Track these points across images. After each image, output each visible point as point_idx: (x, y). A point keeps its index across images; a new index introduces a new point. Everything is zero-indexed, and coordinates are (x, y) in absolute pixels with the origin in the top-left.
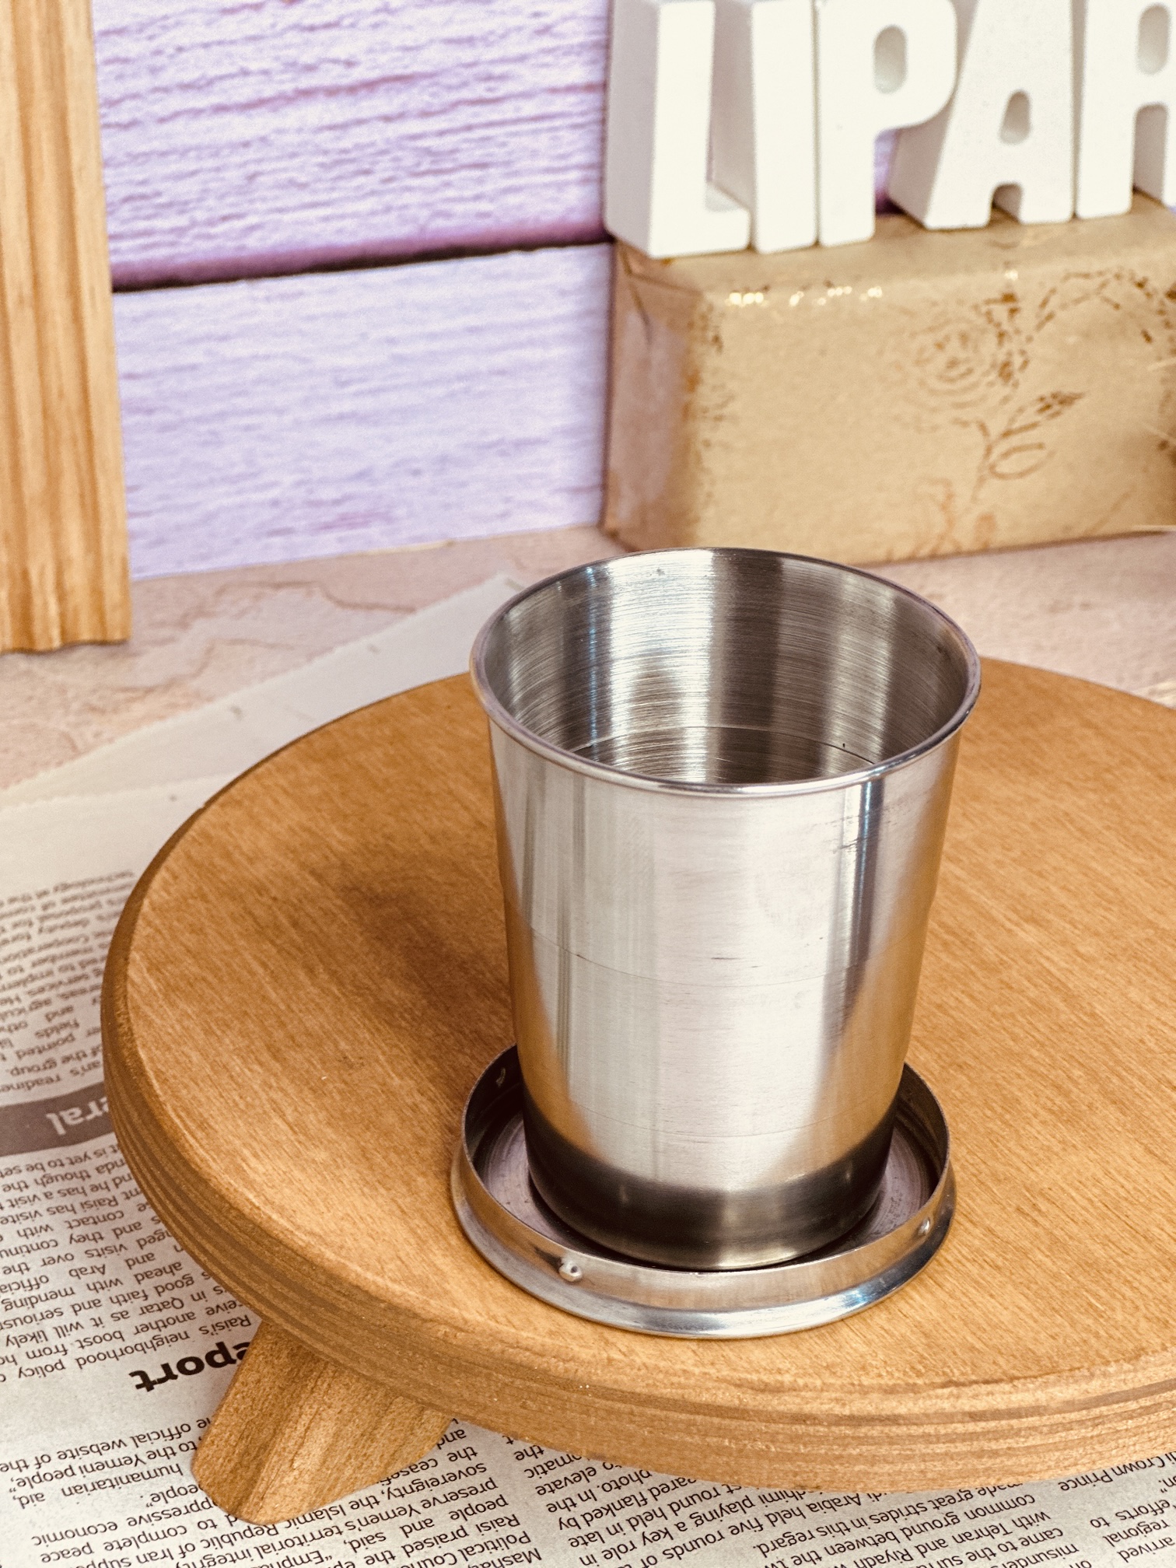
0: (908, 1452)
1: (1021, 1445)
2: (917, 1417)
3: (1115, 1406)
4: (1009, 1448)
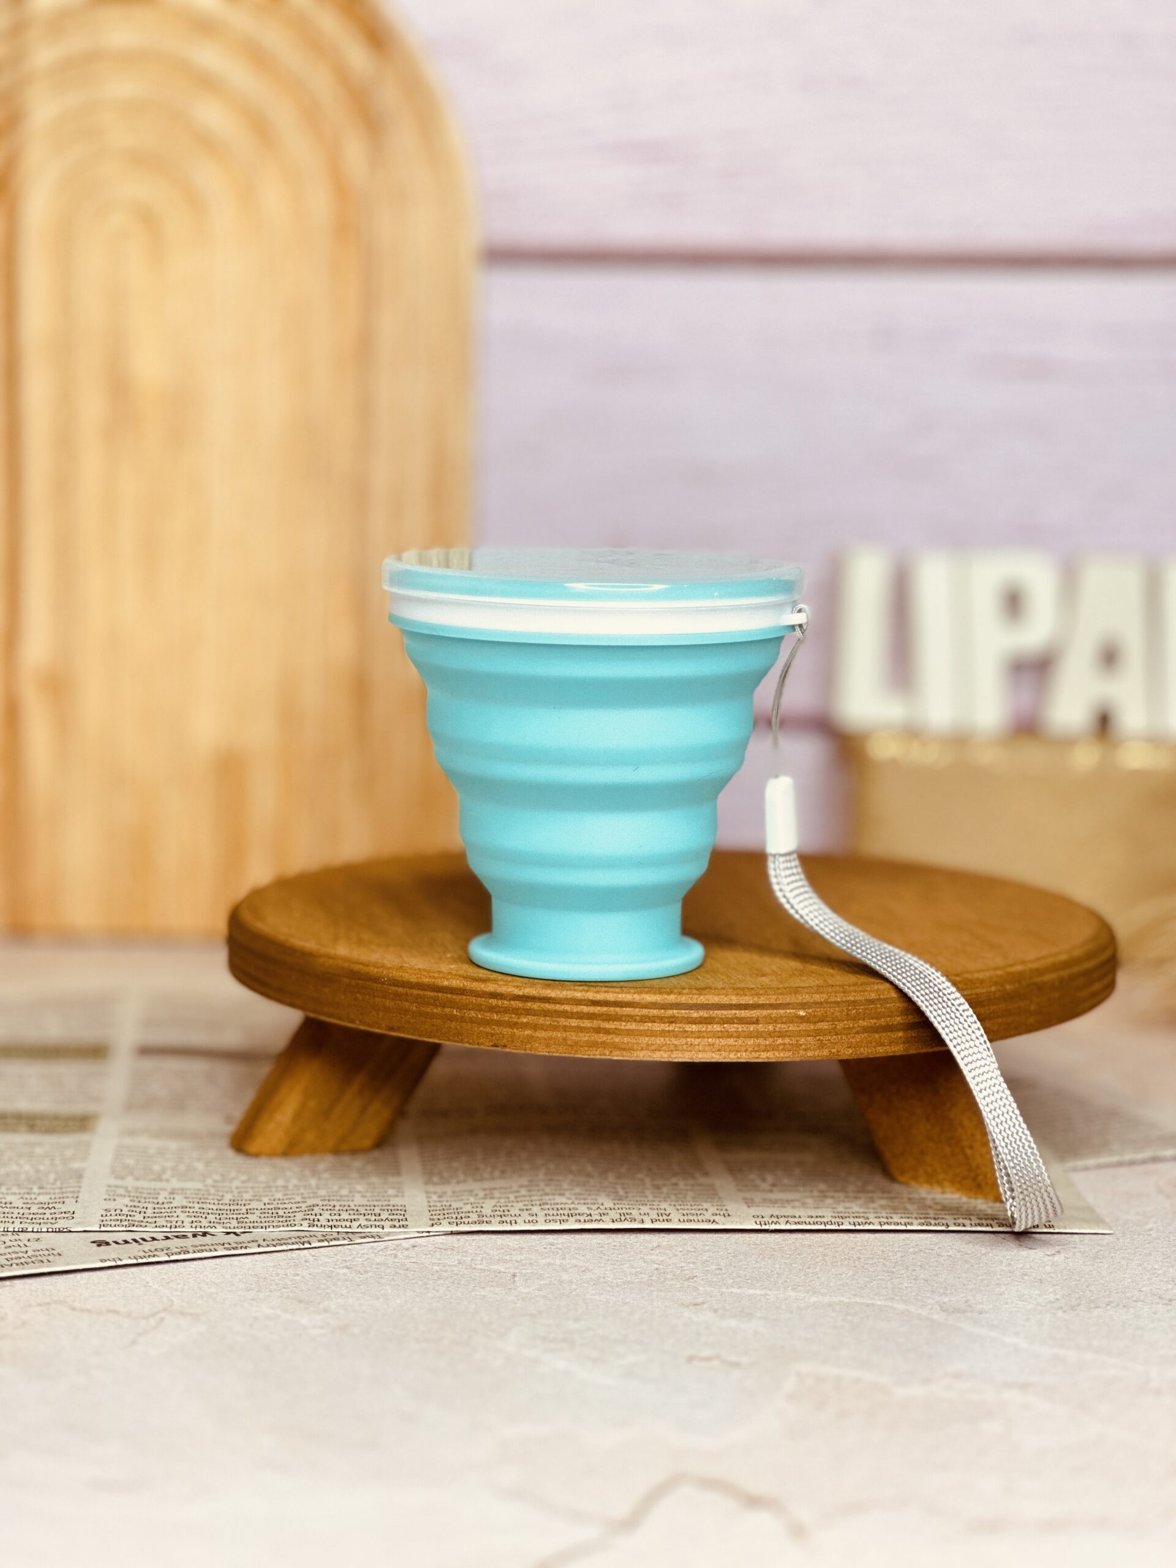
0: (555, 1023)
1: (623, 1027)
3: (683, 1011)
4: (616, 1029)
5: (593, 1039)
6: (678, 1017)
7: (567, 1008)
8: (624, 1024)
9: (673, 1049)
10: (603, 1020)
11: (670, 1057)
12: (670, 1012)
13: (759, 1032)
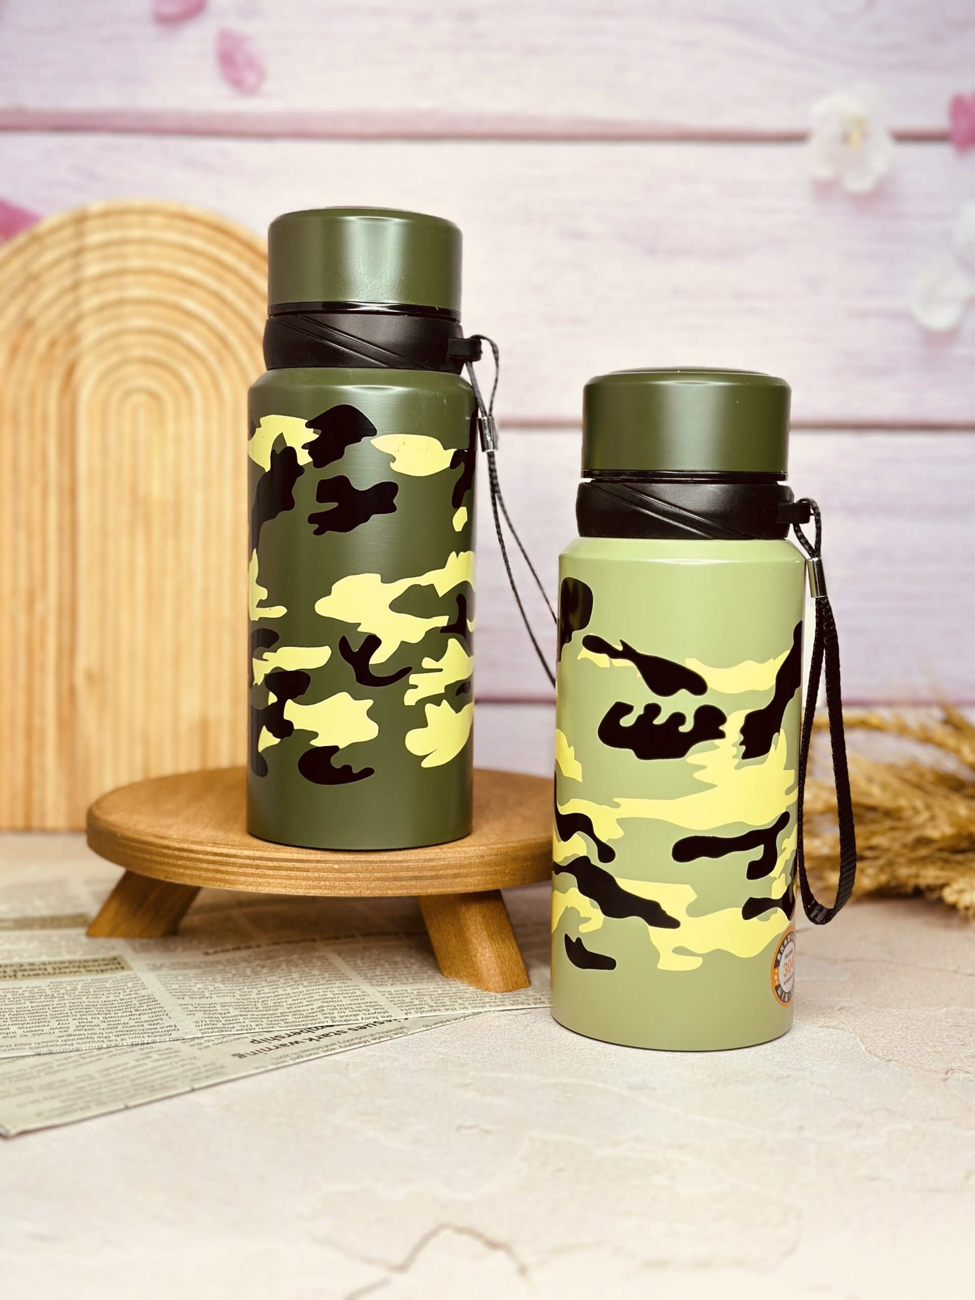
0: (195, 866)
1: (230, 870)
2: (198, 851)
3: (264, 862)
4: (227, 871)
5: (214, 876)
6: (261, 866)
7: (201, 856)
8: (231, 868)
9: (259, 885)
10: (220, 865)
11: (257, 890)
12: (257, 862)
13: (309, 877)
